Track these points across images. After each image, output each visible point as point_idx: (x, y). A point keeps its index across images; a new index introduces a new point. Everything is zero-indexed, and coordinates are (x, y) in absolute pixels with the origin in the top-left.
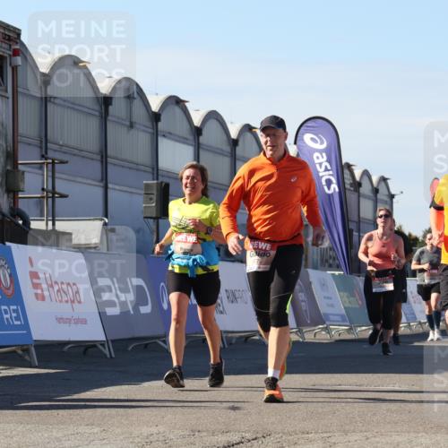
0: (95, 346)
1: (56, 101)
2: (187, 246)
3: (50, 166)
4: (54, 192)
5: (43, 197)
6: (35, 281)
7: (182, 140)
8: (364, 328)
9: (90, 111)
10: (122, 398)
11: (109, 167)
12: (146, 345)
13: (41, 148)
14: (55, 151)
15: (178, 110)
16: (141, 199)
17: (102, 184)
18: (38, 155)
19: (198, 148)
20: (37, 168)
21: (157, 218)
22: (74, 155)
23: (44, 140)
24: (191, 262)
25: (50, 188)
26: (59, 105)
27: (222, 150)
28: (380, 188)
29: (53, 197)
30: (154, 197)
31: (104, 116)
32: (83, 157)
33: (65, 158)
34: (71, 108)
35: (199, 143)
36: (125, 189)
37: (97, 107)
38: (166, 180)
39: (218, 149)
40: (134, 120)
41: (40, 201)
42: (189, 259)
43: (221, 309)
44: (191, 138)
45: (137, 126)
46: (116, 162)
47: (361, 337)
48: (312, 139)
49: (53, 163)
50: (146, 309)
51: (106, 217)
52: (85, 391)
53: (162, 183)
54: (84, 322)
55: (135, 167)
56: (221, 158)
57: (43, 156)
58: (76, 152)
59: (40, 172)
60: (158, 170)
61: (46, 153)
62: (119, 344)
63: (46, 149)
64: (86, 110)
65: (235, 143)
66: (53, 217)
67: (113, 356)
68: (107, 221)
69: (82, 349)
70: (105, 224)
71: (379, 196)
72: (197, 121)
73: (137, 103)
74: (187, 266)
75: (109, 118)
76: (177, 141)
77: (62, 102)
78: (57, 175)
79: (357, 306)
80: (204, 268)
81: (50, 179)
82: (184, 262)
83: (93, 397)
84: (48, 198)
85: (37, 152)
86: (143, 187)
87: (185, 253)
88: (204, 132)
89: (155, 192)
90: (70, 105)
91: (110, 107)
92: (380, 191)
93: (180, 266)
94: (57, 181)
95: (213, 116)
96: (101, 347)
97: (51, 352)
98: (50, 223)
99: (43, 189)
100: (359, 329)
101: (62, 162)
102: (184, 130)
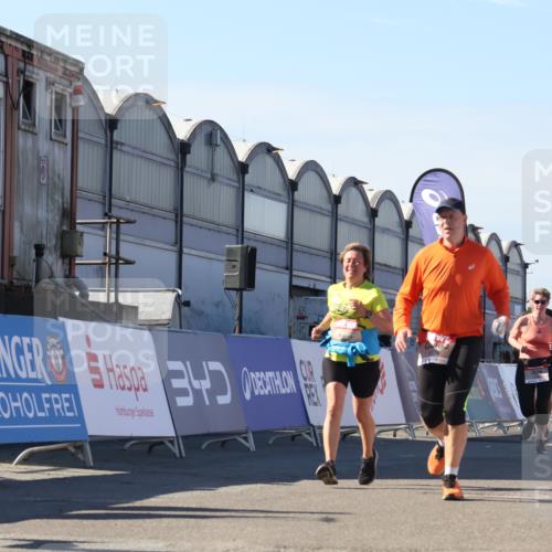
0: (162, 443)
1: (124, 148)
2: (347, 333)
3: (114, 226)
4: (118, 258)
5: (105, 264)
6: (93, 364)
7: (273, 196)
8: (487, 425)
9: (164, 161)
10: (194, 506)
11: (185, 228)
12: (224, 442)
13: (104, 204)
14: (121, 208)
15: (269, 160)
16: (222, 266)
17: (175, 248)
18: (101, 213)
19: (292, 205)
20: (98, 229)
21: (240, 290)
22: (144, 213)
23: (107, 195)
24: (349, 350)
25: (114, 253)
26: (128, 153)
27: (321, 208)
28: (510, 255)
29: (117, 264)
30: (238, 264)
31: (181, 167)
32: (154, 215)
33: (132, 216)
34: (142, 157)
35: (293, 201)
36: (202, 254)
37: (172, 156)
38: (253, 244)
39: (315, 206)
40: (215, 171)
41: (101, 269)
42: (347, 346)
43: (315, 399)
44: (284, 193)
45: (220, 179)
46: (194, 222)
47: (483, 435)
48: (431, 196)
49: (118, 223)
50: (224, 400)
51: (180, 288)
52: (148, 497)
53: (248, 247)
54: (150, 413)
55: (215, 227)
56: (319, 217)
57: (106, 214)
58: (146, 209)
59: (101, 233)
60: (243, 231)
61: (110, 210)
62: (192, 441)
63: (110, 205)
64: (159, 159)
65: (337, 200)
66: (116, 287)
67: (184, 455)
68: (180, 292)
69: (147, 446)
70: (178, 296)
71: (509, 265)
72: (292, 173)
73: (221, 152)
74: (345, 354)
75: (187, 169)
76: (266, 197)
77: (130, 150)
78: (122, 237)
79: (480, 398)
80: (363, 356)
81: (114, 242)
82: (342, 349)
83: (158, 505)
84: (110, 264)
85: (98, 209)
86: (225, 252)
87: (344, 340)
88: (300, 186)
89: (239, 259)
90: (141, 154)
91: (188, 156)
92: (511, 260)
93: (338, 355)
94: (122, 245)
95: (311, 167)
96: (169, 445)
97: (109, 449)
98: (113, 295)
99: (105, 254)
100: (481, 426)
101: (128, 222)
102: (276, 184)
